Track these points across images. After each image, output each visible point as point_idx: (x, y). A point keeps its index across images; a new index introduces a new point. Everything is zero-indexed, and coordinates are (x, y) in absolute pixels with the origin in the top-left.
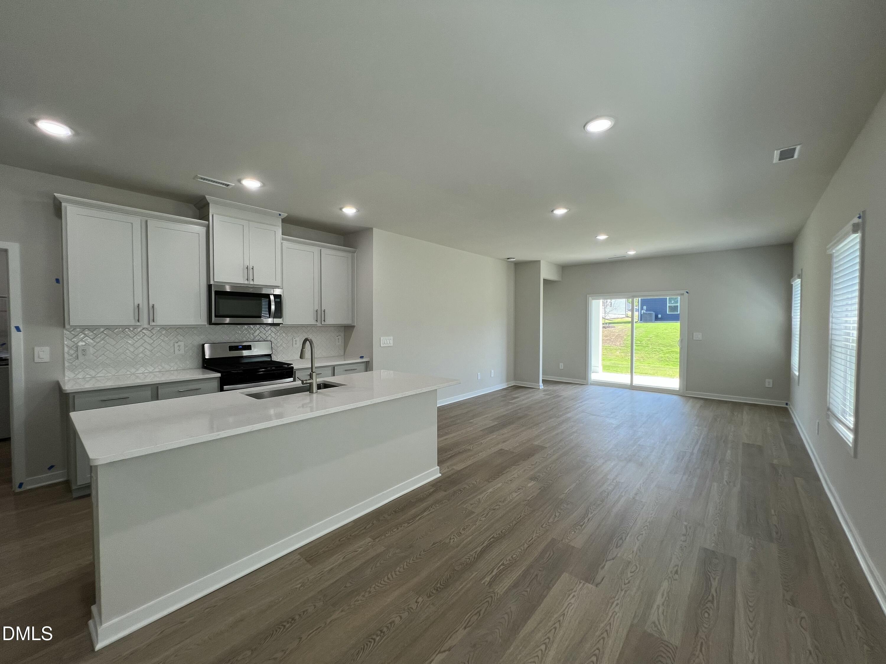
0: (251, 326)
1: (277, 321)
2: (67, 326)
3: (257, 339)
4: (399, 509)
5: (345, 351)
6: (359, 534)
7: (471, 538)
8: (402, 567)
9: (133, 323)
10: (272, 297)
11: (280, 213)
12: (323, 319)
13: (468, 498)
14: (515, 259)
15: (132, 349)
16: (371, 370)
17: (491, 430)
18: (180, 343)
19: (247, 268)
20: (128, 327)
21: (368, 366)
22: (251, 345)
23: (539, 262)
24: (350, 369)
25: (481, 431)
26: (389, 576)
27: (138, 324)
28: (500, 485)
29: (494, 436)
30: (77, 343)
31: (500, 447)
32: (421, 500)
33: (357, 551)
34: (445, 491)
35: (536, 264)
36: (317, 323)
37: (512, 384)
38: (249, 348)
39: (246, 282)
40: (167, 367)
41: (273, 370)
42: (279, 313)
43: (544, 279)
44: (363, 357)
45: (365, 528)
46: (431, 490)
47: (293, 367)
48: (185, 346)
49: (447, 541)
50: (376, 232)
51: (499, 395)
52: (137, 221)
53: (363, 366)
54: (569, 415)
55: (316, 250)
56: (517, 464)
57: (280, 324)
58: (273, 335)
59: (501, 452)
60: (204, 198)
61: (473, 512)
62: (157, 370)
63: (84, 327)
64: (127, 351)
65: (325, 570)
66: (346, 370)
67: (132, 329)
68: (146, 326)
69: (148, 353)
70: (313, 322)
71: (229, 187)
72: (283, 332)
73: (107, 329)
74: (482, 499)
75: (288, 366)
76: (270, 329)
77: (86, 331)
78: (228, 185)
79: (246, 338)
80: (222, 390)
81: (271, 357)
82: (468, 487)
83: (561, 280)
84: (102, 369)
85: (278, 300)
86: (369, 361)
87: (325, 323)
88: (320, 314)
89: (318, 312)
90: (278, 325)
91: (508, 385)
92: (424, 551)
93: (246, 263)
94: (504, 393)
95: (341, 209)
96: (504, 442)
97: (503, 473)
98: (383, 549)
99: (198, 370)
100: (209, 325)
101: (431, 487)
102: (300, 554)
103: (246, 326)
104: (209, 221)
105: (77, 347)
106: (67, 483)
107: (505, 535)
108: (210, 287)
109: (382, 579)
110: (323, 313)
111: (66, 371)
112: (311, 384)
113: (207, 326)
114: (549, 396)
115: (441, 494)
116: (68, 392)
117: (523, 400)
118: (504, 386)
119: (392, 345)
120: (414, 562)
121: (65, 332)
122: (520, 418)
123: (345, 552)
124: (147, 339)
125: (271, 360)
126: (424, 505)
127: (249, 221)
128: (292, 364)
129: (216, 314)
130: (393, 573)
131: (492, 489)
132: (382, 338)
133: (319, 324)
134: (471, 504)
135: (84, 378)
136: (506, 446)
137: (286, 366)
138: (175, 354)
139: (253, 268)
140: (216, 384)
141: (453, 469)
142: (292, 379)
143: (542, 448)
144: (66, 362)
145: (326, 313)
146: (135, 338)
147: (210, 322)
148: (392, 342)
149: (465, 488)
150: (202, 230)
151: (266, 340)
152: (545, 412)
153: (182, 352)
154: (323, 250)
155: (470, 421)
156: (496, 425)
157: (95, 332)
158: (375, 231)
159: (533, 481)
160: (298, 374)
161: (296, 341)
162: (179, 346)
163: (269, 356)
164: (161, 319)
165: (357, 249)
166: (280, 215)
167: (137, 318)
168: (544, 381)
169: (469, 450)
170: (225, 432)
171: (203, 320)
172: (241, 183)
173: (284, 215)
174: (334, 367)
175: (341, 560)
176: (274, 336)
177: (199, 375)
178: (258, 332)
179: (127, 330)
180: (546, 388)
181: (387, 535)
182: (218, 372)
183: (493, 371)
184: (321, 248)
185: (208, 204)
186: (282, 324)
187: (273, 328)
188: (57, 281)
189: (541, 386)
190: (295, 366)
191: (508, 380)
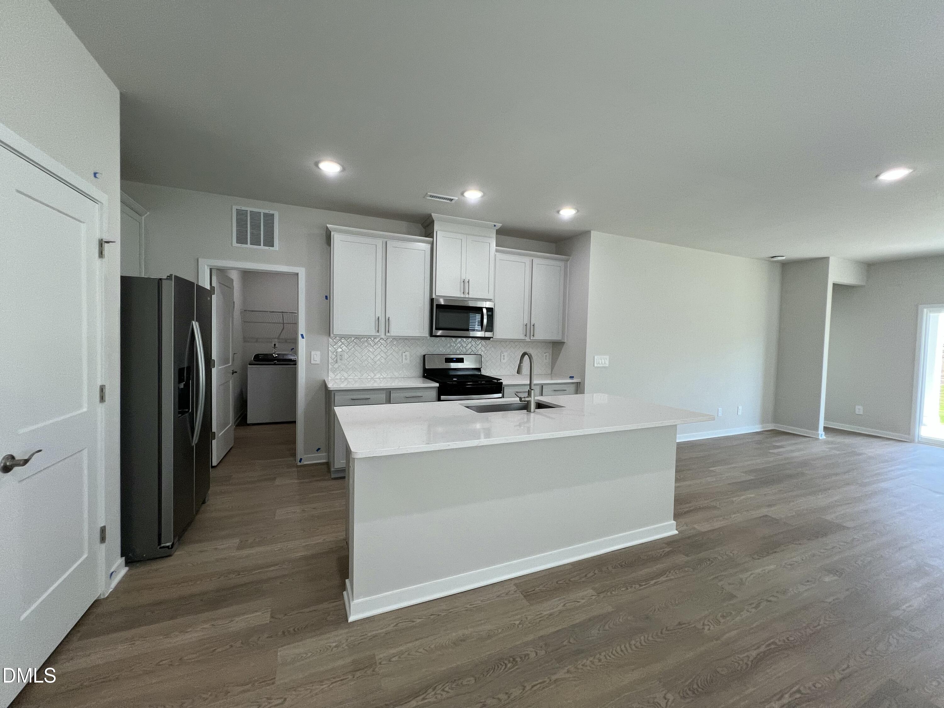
0: (464, 339)
1: (488, 334)
2: (332, 335)
3: (468, 353)
4: (625, 563)
5: (553, 370)
6: (579, 581)
7: (735, 632)
8: (639, 642)
9: (373, 333)
10: (485, 311)
11: (495, 224)
12: (532, 334)
13: (723, 573)
14: (784, 258)
15: (372, 357)
16: (583, 392)
17: (745, 486)
18: (407, 353)
19: (464, 282)
20: (369, 337)
21: (579, 388)
22: (463, 358)
23: (825, 260)
24: (559, 390)
25: (729, 484)
26: (623, 647)
27: (378, 334)
28: (772, 567)
29: (750, 495)
30: (337, 349)
31: (764, 511)
32: (655, 559)
33: (579, 602)
34: (687, 555)
35: (823, 261)
36: (526, 338)
37: (771, 427)
38: (461, 360)
39: (462, 296)
40: (396, 374)
41: (483, 384)
42: (490, 327)
43: (833, 284)
44: (573, 377)
45: (586, 576)
46: (667, 550)
47: (502, 383)
48: (411, 356)
49: (700, 626)
50: (594, 235)
51: (750, 440)
52: (379, 243)
53: (573, 388)
54: (883, 485)
55: (527, 260)
56: (797, 542)
57: (491, 338)
58: (483, 348)
59: (766, 520)
60: (431, 216)
61: (735, 596)
62: (389, 377)
63: (342, 336)
64: (369, 358)
65: (545, 613)
66: (555, 390)
67: (372, 339)
68: (383, 336)
69: (383, 361)
70: (522, 337)
71: (453, 201)
72: (493, 346)
73: (356, 338)
74: (746, 580)
75: (497, 381)
76: (480, 343)
77: (343, 339)
78: (451, 200)
79: (459, 351)
80: (439, 400)
81: (480, 371)
82: (720, 558)
83: (863, 284)
84: (352, 372)
85: (490, 313)
86: (580, 383)
87: (534, 338)
88: (529, 328)
89: (527, 325)
90: (488, 338)
91: (763, 428)
92: (667, 630)
93: (463, 278)
94: (757, 438)
95: (558, 212)
96: (770, 506)
97: (775, 550)
98: (610, 609)
99: (420, 379)
100: (431, 337)
101: (666, 546)
102: (515, 585)
103: (459, 339)
104: (433, 238)
105: (337, 353)
106: (328, 465)
107: (794, 646)
108: (432, 300)
109: (614, 649)
110: (532, 327)
111: (329, 372)
112: (529, 403)
113: (429, 338)
114: (839, 451)
115: (681, 559)
116: (332, 389)
117: (792, 451)
118: (758, 428)
119: (608, 366)
120: (654, 640)
121: (330, 339)
122: (790, 476)
123: (564, 598)
124: (383, 348)
125: (481, 374)
126: (660, 566)
127: (467, 234)
128: (501, 380)
129: (437, 327)
130: (627, 645)
131: (760, 570)
132: (596, 357)
133: (527, 339)
134: (729, 584)
135: (340, 379)
136: (774, 512)
137: (496, 381)
138: (402, 362)
139: (468, 282)
140: (434, 394)
141: (694, 528)
142: (500, 395)
143: (841, 528)
144: (330, 365)
145: (535, 328)
146: (375, 346)
147: (431, 335)
148: (607, 362)
149: (715, 558)
150: (427, 247)
151: (476, 354)
152: (837, 474)
153: (408, 361)
154: (536, 261)
155: (711, 469)
156: (752, 480)
157: (348, 341)
158: (593, 233)
159: (832, 575)
160: (506, 390)
161: (504, 356)
162: (406, 356)
163: (479, 370)
164: (395, 331)
165: (570, 256)
166: (495, 226)
167: (377, 330)
168: (826, 429)
169: (715, 508)
170: (455, 444)
171: (425, 333)
172: (464, 196)
173: (499, 225)
174: (542, 386)
175: (560, 607)
176: (484, 350)
177: (420, 383)
178: (470, 345)
179: (369, 339)
180: (830, 439)
181: (613, 592)
182: (437, 382)
183: (740, 408)
184: (533, 258)
185: (432, 222)
186: (493, 337)
187: (483, 342)
188: (326, 297)
189: (822, 434)
190: (505, 382)
191: (763, 421)
